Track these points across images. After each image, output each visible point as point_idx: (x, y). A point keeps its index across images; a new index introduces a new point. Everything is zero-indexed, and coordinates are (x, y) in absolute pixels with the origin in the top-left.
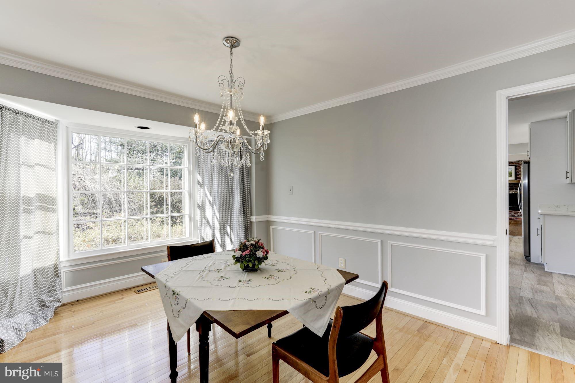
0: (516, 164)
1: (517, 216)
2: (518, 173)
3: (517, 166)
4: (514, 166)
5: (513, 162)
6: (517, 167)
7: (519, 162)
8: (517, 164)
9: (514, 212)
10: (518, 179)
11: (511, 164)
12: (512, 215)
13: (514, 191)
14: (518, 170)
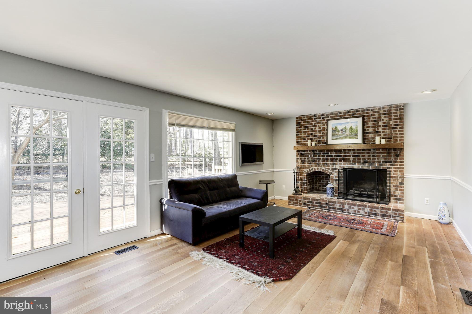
0: (364, 113)
1: (363, 213)
2: (368, 130)
3: (366, 118)
4: (361, 118)
5: (359, 111)
6: (366, 120)
7: (369, 110)
8: (366, 114)
9: (359, 205)
10: (367, 141)
11: (356, 115)
12: (355, 211)
13: (361, 165)
14: (367, 124)
